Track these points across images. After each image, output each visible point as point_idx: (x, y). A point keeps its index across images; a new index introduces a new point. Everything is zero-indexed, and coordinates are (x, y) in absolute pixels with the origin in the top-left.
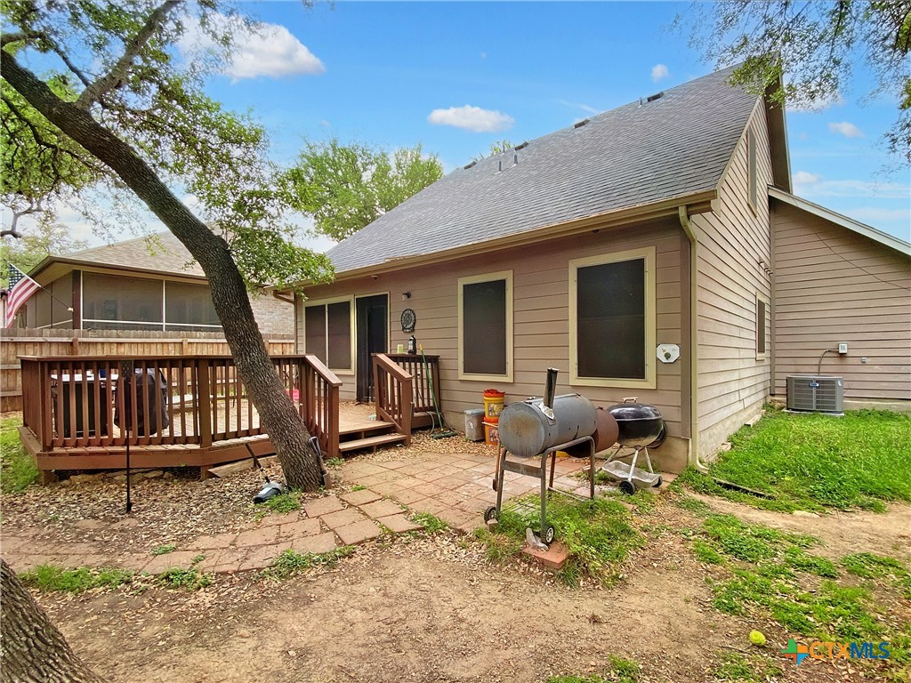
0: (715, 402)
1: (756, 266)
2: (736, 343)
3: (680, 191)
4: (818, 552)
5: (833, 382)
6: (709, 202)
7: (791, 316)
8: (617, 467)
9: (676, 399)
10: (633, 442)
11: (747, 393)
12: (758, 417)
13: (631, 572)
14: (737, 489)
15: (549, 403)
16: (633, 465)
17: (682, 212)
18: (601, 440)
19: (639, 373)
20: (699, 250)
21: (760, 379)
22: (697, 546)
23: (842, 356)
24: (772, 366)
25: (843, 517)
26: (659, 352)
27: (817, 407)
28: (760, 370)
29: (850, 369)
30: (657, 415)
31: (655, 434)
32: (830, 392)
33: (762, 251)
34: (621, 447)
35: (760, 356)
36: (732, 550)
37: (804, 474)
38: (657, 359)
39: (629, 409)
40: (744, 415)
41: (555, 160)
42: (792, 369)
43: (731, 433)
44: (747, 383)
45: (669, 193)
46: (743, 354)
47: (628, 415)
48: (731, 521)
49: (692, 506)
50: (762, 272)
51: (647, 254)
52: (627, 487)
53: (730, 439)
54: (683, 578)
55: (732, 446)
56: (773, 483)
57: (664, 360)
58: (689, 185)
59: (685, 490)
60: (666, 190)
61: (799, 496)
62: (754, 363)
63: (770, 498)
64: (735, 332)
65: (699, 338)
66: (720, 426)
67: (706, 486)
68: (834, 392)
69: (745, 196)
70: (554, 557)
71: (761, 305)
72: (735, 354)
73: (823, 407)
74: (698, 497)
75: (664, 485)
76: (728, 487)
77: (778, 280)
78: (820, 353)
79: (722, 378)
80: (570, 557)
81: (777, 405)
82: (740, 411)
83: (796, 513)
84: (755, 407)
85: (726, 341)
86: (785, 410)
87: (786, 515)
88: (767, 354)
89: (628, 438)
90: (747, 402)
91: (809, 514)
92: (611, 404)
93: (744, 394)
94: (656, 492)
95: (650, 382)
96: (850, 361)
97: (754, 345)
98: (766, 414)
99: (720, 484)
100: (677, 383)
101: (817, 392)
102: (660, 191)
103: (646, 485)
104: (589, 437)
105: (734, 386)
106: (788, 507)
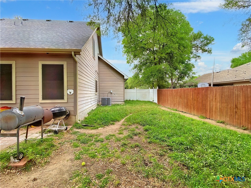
0: (84, 105)
1: (95, 72)
2: (90, 90)
3: (73, 48)
4: (101, 137)
5: (109, 99)
6: (80, 52)
7: (103, 84)
8: (54, 127)
9: (72, 104)
10: (58, 118)
11: (93, 102)
12: (95, 108)
13: (52, 158)
14: (87, 126)
15: (21, 109)
16: (58, 125)
17: (73, 53)
18: (45, 119)
19: (62, 98)
20: (78, 65)
21: (96, 99)
22: (74, 144)
23: (111, 93)
24: (99, 95)
25: (107, 127)
26: (68, 92)
27: (107, 104)
28: (96, 97)
29: (113, 96)
30: (65, 109)
31: (65, 115)
32: (109, 101)
33: (97, 69)
34: (55, 120)
35: (96, 93)
36: (82, 142)
37: (102, 119)
38: (67, 94)
39: (57, 109)
40: (92, 107)
41: (37, 28)
42: (103, 96)
43: (88, 112)
44: (93, 100)
45: (70, 47)
46: (92, 92)
47: (57, 110)
48: (84, 134)
49: (75, 133)
50: (97, 74)
51: (65, 63)
52: (56, 132)
53: (88, 114)
54: (68, 155)
55: (88, 115)
56: (95, 123)
57: (69, 94)
58: (75, 47)
59: (74, 129)
60: (69, 46)
61: (100, 125)
62: (95, 95)
63: (94, 126)
64: (90, 87)
65: (78, 88)
66: (86, 110)
67: (80, 127)
68: (110, 101)
69: (92, 54)
70: (22, 164)
71: (96, 81)
72: (90, 92)
73: (108, 104)
74: (77, 130)
75: (68, 129)
76: (85, 126)
77: (100, 76)
78: (107, 93)
79: (86, 99)
80: (29, 162)
81: (100, 104)
82: (91, 107)
83: (99, 129)
84: (95, 105)
85: (87, 89)
86: (101, 105)
87: (97, 130)
88: (98, 93)
89: (56, 117)
90: (93, 104)
91: (101, 128)
92: (52, 108)
93: (92, 102)
94: (65, 131)
95: (65, 100)
96: (113, 94)
97: (95, 91)
98: (97, 106)
99: (83, 125)
100: (73, 100)
101: (107, 101)
102: (68, 46)
103: (62, 130)
104: (40, 119)
105: (89, 100)
106: (97, 128)
